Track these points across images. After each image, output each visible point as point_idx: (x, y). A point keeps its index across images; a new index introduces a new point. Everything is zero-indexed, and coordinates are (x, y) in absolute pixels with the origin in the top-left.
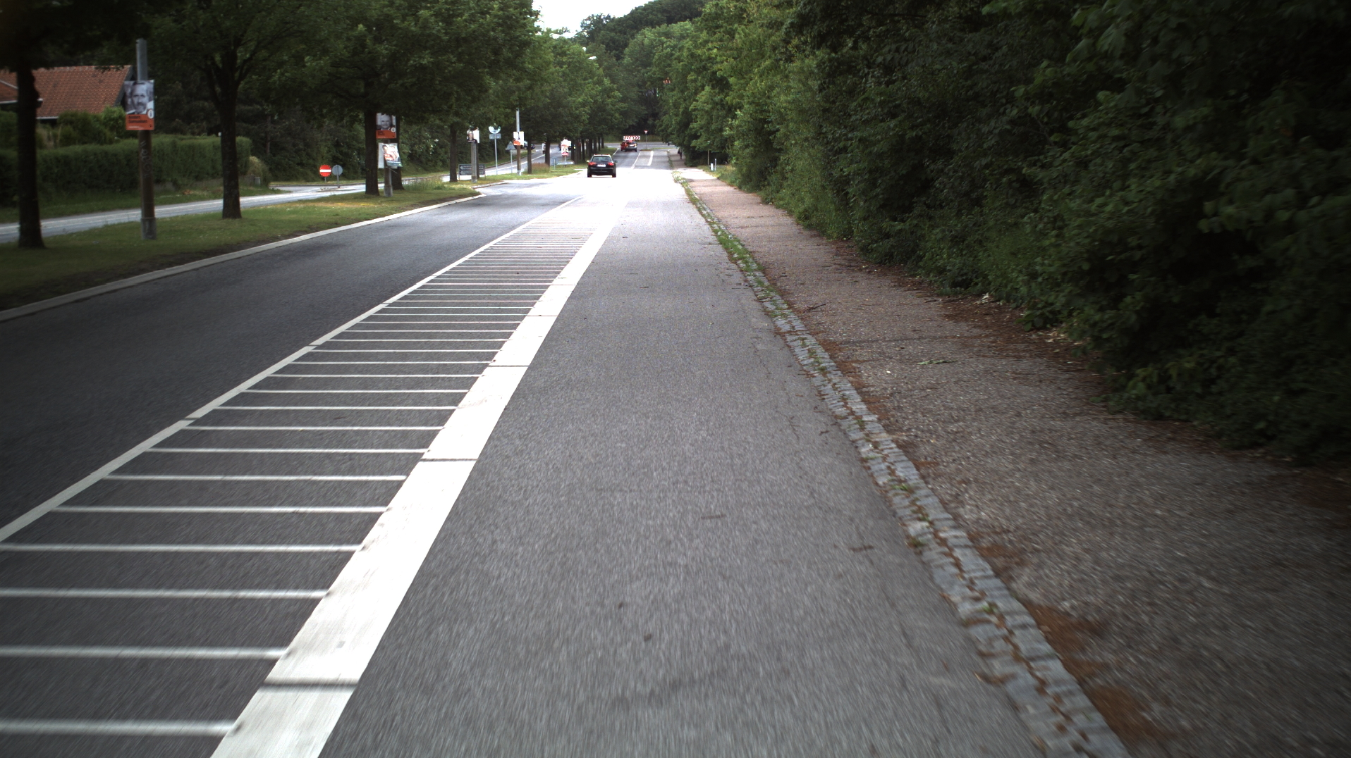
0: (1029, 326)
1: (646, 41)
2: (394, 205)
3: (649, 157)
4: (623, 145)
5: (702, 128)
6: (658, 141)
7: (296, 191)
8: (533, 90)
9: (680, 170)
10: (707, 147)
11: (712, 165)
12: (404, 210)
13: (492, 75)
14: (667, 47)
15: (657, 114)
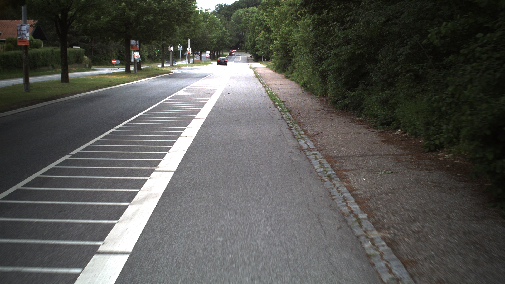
0: (427, 150)
1: (239, 14)
2: (136, 77)
3: (240, 58)
4: (230, 53)
5: (260, 47)
6: (243, 52)
7: (102, 70)
8: (195, 32)
9: (252, 63)
10: (262, 55)
11: (264, 61)
12: (140, 79)
13: (178, 25)
14: (247, 16)
15: (243, 41)
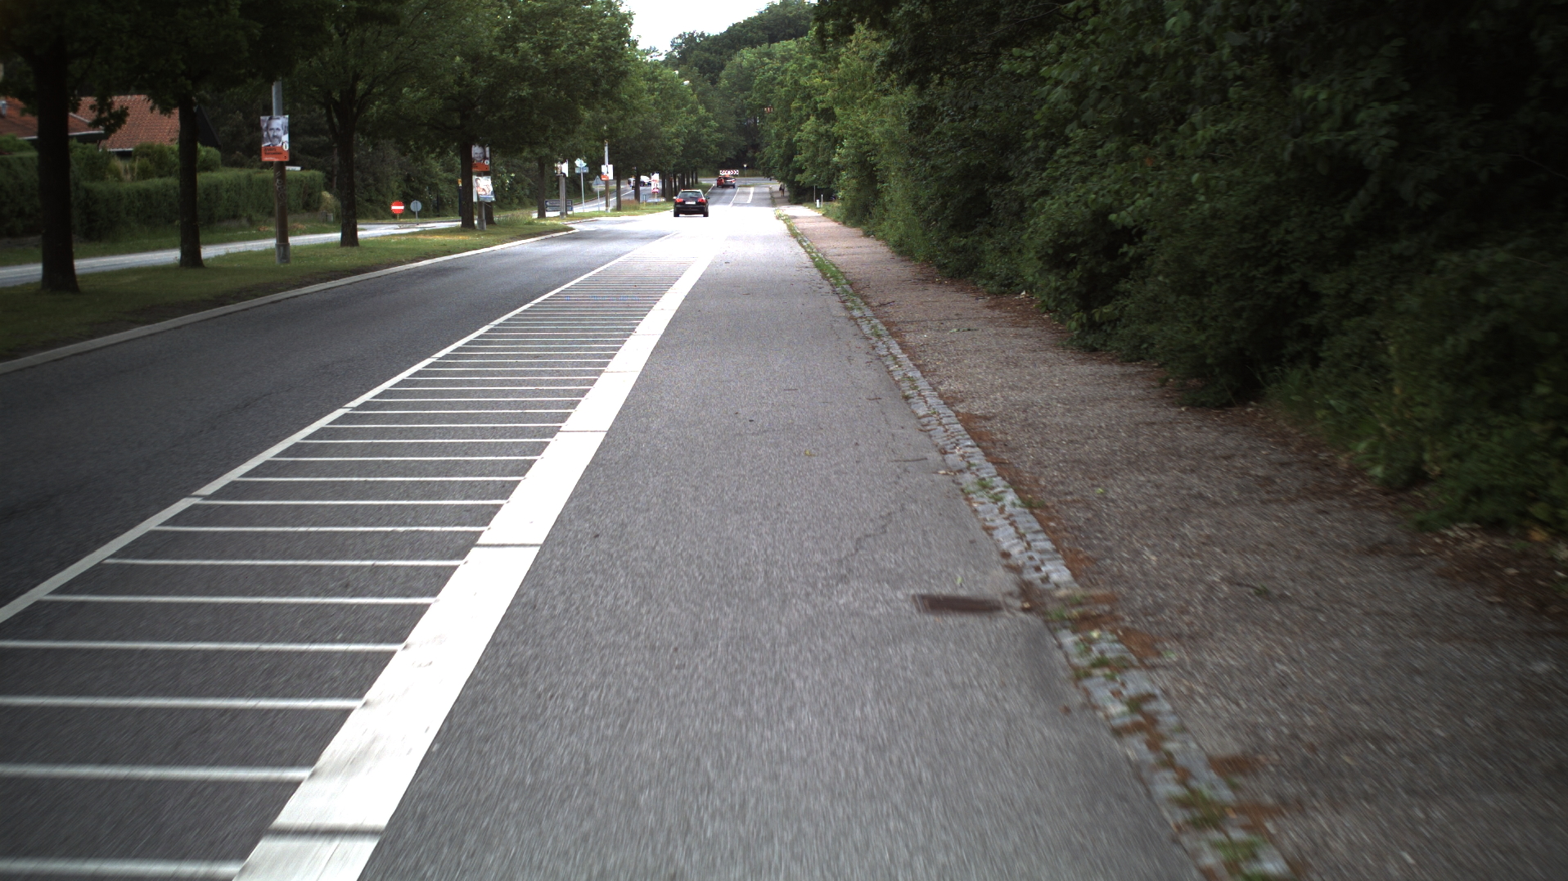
1: (745, 64)
2: (491, 238)
3: (749, 193)
4: (719, 181)
5: (807, 161)
6: (759, 176)
8: (625, 122)
9: (783, 207)
10: (813, 182)
11: (818, 201)
13: (587, 106)
14: (769, 69)
15: (758, 145)
